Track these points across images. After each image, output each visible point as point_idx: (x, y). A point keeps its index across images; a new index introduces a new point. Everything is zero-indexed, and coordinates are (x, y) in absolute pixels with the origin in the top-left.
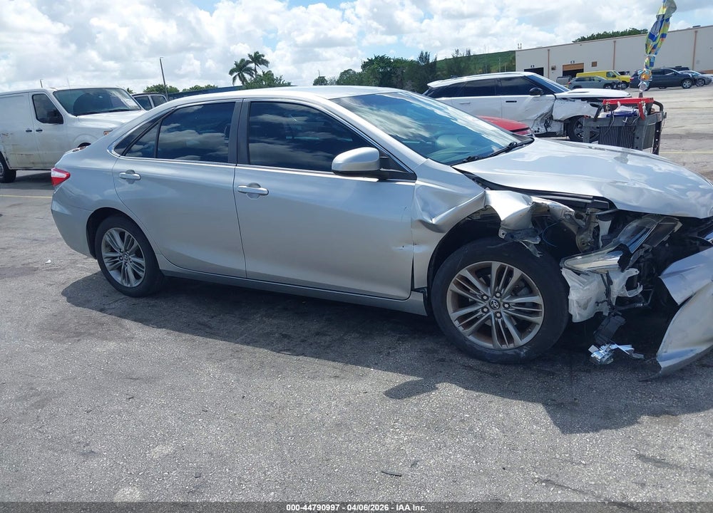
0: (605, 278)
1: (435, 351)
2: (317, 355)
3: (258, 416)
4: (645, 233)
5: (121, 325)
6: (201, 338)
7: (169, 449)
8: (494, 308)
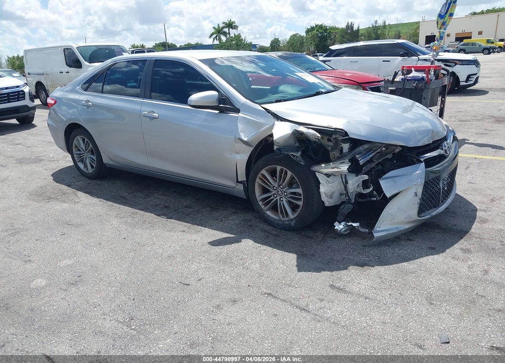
0: (344, 180)
1: (250, 221)
2: (179, 219)
3: (128, 249)
4: (373, 152)
5: (76, 195)
6: (117, 205)
7: (71, 262)
8: (279, 195)
